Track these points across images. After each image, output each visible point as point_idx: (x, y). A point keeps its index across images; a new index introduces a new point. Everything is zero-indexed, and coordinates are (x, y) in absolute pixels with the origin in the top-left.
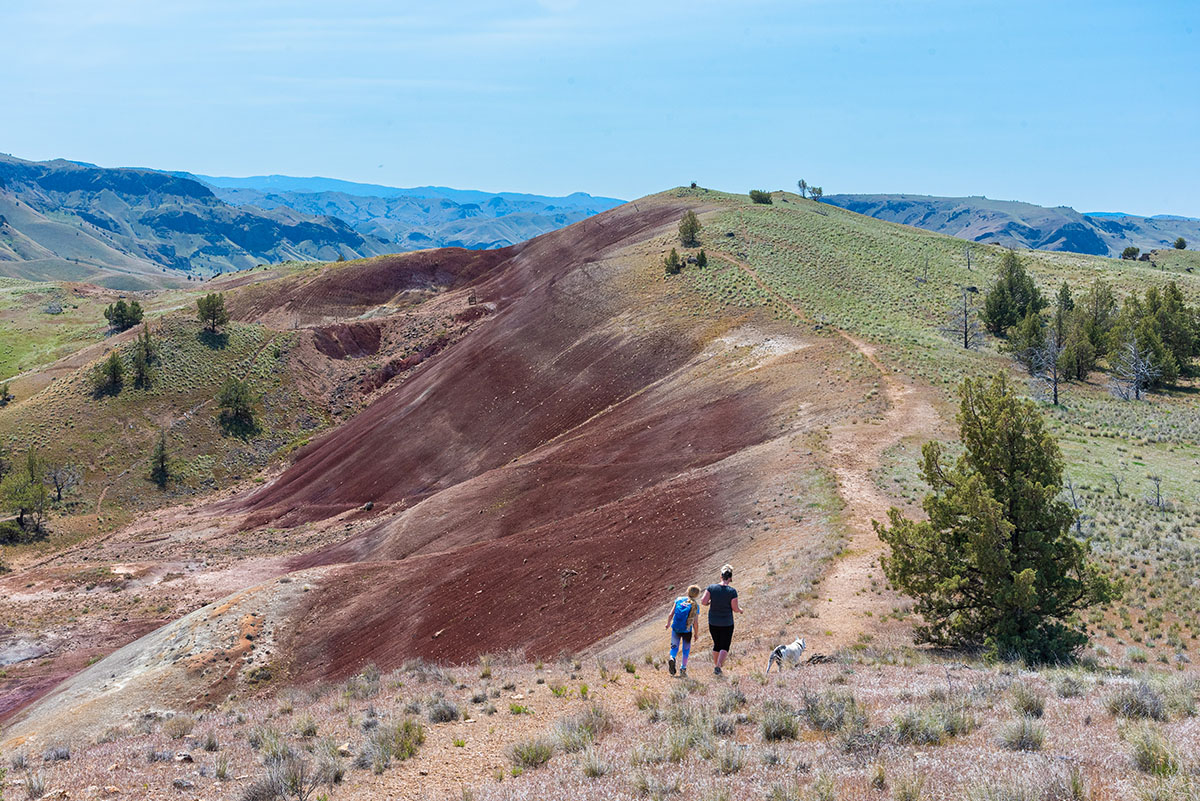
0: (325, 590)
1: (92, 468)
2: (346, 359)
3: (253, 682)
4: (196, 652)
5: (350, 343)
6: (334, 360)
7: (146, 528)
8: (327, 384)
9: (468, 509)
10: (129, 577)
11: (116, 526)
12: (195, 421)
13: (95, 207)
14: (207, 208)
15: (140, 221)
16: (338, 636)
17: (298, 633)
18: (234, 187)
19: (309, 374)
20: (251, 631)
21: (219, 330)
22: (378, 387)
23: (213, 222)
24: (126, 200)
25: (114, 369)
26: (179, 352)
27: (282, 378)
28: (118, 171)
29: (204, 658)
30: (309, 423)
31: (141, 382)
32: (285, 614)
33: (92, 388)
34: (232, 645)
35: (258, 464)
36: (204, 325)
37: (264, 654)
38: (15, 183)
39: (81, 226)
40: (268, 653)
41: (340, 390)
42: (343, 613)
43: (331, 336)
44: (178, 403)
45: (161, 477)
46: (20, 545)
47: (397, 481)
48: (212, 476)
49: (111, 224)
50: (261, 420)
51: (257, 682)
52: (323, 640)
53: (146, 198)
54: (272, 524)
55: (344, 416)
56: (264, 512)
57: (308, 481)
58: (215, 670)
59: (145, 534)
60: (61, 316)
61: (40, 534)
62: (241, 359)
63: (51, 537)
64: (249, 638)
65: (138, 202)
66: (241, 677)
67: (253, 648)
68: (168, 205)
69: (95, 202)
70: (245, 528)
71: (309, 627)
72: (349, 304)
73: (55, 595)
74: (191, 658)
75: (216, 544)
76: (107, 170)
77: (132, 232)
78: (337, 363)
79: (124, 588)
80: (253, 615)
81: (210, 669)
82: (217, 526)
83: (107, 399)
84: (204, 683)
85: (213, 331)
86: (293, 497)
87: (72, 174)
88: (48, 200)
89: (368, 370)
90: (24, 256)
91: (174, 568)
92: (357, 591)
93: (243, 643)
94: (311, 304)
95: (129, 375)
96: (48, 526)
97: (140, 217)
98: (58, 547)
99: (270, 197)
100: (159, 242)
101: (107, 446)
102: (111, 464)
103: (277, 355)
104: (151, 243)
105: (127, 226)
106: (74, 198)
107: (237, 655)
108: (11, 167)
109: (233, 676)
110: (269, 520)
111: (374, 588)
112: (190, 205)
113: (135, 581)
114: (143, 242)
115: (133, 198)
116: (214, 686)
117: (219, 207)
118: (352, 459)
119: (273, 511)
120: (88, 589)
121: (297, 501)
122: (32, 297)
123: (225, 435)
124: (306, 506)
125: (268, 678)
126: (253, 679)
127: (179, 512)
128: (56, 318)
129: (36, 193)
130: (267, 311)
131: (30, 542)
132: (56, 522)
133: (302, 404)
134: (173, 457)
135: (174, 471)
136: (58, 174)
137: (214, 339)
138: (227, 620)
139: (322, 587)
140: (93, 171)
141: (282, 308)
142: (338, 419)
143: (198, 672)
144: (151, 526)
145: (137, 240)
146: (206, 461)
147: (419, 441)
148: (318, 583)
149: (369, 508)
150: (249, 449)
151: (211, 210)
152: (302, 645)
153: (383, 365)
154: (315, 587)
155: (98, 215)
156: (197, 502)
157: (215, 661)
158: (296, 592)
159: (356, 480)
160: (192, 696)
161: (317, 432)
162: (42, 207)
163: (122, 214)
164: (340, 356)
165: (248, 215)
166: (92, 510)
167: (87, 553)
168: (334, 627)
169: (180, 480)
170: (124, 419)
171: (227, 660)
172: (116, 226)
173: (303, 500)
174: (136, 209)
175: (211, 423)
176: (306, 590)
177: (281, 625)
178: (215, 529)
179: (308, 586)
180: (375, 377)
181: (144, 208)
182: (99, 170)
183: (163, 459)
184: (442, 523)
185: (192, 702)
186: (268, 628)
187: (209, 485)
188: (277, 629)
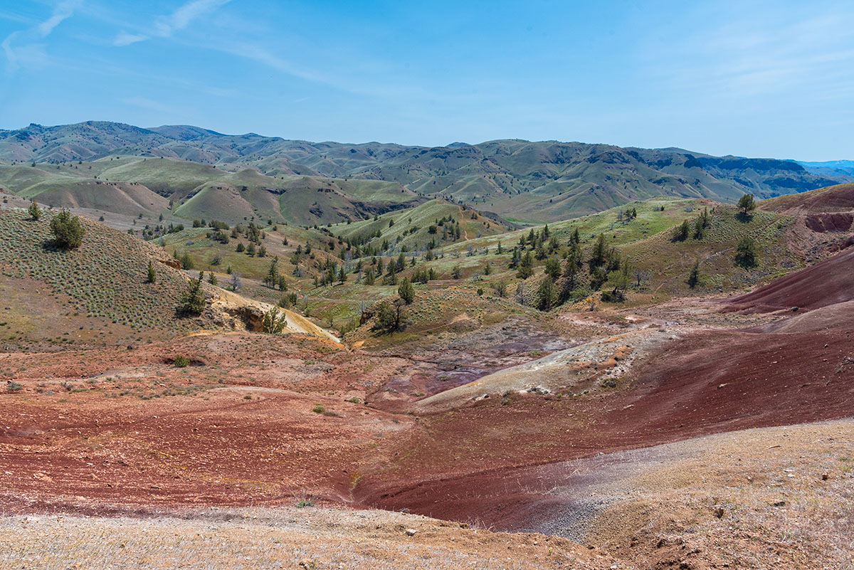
0: (683, 341)
1: (660, 274)
2: (825, 233)
3: (603, 386)
4: (582, 360)
5: (830, 224)
6: (817, 233)
7: (674, 305)
8: (807, 245)
9: (851, 316)
10: (632, 322)
11: (659, 301)
12: (721, 257)
13: (742, 176)
14: (800, 176)
15: (764, 182)
16: (672, 372)
17: (649, 364)
18: (817, 166)
19: (797, 237)
20: (619, 355)
21: (749, 213)
22: (842, 249)
23: (802, 183)
24: (758, 172)
25: (685, 229)
26: (722, 223)
27: (779, 239)
28: (756, 159)
29: (583, 364)
30: (789, 264)
31: (698, 236)
32: (648, 350)
33: (672, 237)
34: (603, 361)
35: (750, 282)
36: (740, 211)
37: (620, 371)
38: (708, 166)
39: (734, 185)
40: (623, 371)
41: (815, 249)
42: (685, 357)
43: (818, 220)
44: (714, 247)
45: (693, 282)
46: (610, 303)
47: (823, 297)
48: (721, 285)
49: (749, 184)
50: (759, 260)
51: (605, 387)
52: (661, 372)
53: (768, 172)
54: (738, 312)
55: (813, 263)
56: (737, 306)
57: (770, 292)
58: (586, 373)
59: (671, 307)
60: (691, 213)
61: (621, 299)
62: (758, 228)
63: (626, 301)
64: (616, 359)
65: (764, 174)
66: (599, 381)
67: (616, 365)
68: (779, 174)
69: (743, 174)
70: (722, 312)
71: (658, 361)
72: (841, 206)
73: (593, 324)
74: (578, 363)
75: (702, 317)
76: (751, 159)
77: (759, 187)
78: (817, 235)
79: (627, 327)
80: (628, 346)
81: (583, 371)
82: (708, 309)
83: (678, 243)
84: (576, 379)
85: (745, 214)
86: (757, 300)
87: (734, 161)
88: (721, 173)
89: (837, 239)
90: (705, 197)
91: (658, 322)
92: (703, 346)
93: (611, 361)
94: (816, 206)
95: (692, 232)
96: (627, 296)
97: (764, 180)
98: (627, 306)
99: (837, 170)
100: (771, 191)
101: (670, 264)
102: (670, 273)
103: (779, 227)
104: (768, 192)
105: (757, 184)
106: (733, 173)
107: (604, 367)
108: (707, 159)
109: (593, 380)
110: (738, 310)
111: (715, 346)
112: (791, 174)
113: (634, 325)
114: (763, 191)
115: (762, 171)
116: (580, 382)
117: (806, 175)
118: (799, 283)
119: (742, 305)
120: (610, 324)
121: (759, 302)
122: (681, 204)
123: (736, 265)
124: (763, 305)
125: (613, 386)
126: (604, 385)
127: (695, 300)
128: (689, 213)
129: (716, 170)
130: (788, 209)
131: (615, 302)
132: (630, 295)
133: (788, 254)
134: (702, 273)
135: (701, 280)
136: (728, 162)
137: (744, 217)
138: (611, 346)
139: (682, 339)
140: (744, 160)
141: (798, 208)
142: (809, 264)
143: (575, 372)
144: (678, 304)
145: (761, 191)
146: (720, 277)
147: (846, 276)
148: (682, 336)
149: (795, 310)
150: (748, 274)
151: (802, 177)
152: (647, 372)
153: (848, 237)
154: (679, 338)
155: (744, 180)
156: (708, 296)
157: (589, 367)
158: (664, 338)
159: (798, 295)
160: (564, 385)
161: (793, 270)
162: (718, 176)
163: (755, 180)
164: (821, 230)
165: (822, 179)
166: (652, 292)
167: (639, 311)
168: (674, 365)
169: (703, 285)
170: (683, 253)
171: (596, 369)
172: (752, 184)
173: (762, 302)
174: (763, 176)
175: (730, 259)
176: (671, 339)
177: (641, 356)
178: (706, 310)
179: (674, 336)
180: (841, 243)
181: (767, 176)
182: (747, 159)
183: (695, 273)
184: (826, 322)
185: (563, 388)
186: (633, 356)
187: (718, 289)
188: (637, 358)
